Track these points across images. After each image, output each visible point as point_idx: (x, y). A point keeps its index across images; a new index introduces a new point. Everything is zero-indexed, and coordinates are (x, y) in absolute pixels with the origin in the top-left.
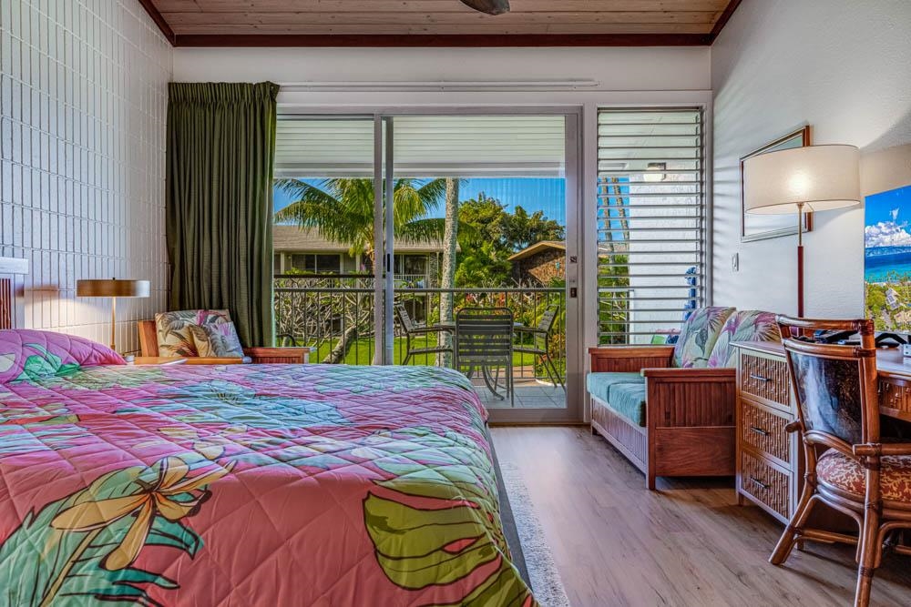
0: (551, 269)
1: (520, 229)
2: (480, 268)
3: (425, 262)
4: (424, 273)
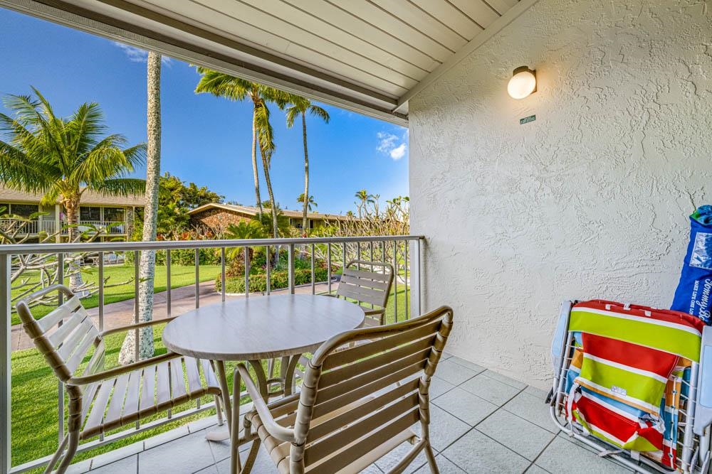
0: (215, 220)
1: (192, 197)
2: (167, 218)
3: (122, 213)
4: (122, 220)
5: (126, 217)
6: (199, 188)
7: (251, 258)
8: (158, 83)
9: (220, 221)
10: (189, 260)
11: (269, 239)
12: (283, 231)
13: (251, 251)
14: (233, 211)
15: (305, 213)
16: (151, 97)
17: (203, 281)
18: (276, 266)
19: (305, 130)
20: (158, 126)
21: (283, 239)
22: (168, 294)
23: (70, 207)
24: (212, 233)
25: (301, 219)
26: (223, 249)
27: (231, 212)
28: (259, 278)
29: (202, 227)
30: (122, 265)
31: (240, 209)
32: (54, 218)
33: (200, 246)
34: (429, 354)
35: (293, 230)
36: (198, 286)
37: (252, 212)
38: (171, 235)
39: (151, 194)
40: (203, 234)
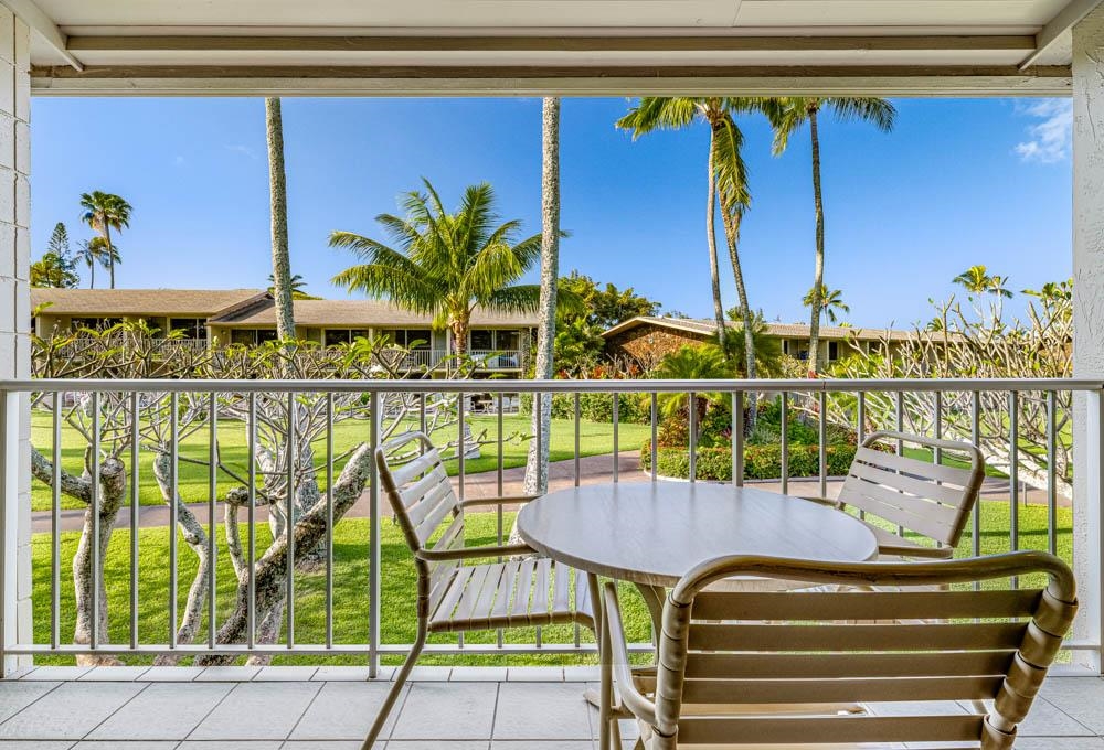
0: (644, 345)
1: (611, 307)
2: (573, 343)
3: (516, 337)
4: (516, 348)
5: (521, 343)
6: (621, 291)
7: (703, 416)
8: (556, 132)
9: (651, 346)
10: (603, 414)
11: (738, 381)
12: (767, 364)
13: (702, 402)
14: (674, 329)
15: (815, 329)
16: (547, 158)
17: (623, 451)
18: (751, 434)
19: (816, 152)
20: (556, 200)
21: (769, 380)
22: (576, 465)
23: (459, 332)
24: (639, 368)
25: (807, 341)
26: (655, 395)
27: (670, 331)
28: (717, 453)
29: (623, 359)
30: (516, 414)
31: (685, 325)
32: (445, 348)
33: (621, 389)
34: (1006, 664)
35: (788, 362)
36: (616, 455)
37: (707, 329)
38: (578, 371)
39: (546, 308)
40: (624, 370)
